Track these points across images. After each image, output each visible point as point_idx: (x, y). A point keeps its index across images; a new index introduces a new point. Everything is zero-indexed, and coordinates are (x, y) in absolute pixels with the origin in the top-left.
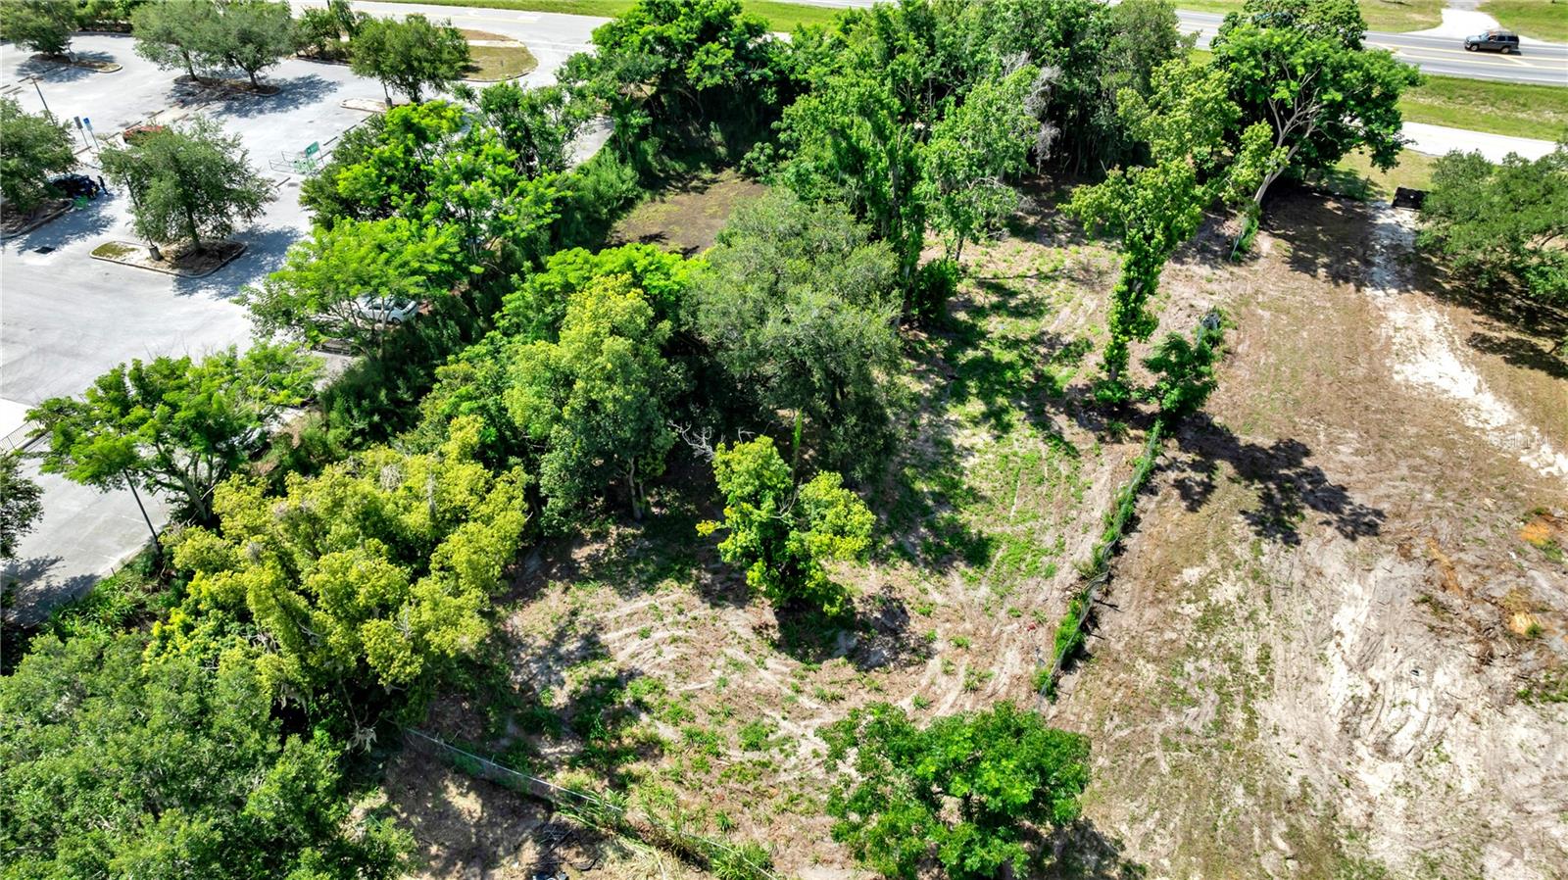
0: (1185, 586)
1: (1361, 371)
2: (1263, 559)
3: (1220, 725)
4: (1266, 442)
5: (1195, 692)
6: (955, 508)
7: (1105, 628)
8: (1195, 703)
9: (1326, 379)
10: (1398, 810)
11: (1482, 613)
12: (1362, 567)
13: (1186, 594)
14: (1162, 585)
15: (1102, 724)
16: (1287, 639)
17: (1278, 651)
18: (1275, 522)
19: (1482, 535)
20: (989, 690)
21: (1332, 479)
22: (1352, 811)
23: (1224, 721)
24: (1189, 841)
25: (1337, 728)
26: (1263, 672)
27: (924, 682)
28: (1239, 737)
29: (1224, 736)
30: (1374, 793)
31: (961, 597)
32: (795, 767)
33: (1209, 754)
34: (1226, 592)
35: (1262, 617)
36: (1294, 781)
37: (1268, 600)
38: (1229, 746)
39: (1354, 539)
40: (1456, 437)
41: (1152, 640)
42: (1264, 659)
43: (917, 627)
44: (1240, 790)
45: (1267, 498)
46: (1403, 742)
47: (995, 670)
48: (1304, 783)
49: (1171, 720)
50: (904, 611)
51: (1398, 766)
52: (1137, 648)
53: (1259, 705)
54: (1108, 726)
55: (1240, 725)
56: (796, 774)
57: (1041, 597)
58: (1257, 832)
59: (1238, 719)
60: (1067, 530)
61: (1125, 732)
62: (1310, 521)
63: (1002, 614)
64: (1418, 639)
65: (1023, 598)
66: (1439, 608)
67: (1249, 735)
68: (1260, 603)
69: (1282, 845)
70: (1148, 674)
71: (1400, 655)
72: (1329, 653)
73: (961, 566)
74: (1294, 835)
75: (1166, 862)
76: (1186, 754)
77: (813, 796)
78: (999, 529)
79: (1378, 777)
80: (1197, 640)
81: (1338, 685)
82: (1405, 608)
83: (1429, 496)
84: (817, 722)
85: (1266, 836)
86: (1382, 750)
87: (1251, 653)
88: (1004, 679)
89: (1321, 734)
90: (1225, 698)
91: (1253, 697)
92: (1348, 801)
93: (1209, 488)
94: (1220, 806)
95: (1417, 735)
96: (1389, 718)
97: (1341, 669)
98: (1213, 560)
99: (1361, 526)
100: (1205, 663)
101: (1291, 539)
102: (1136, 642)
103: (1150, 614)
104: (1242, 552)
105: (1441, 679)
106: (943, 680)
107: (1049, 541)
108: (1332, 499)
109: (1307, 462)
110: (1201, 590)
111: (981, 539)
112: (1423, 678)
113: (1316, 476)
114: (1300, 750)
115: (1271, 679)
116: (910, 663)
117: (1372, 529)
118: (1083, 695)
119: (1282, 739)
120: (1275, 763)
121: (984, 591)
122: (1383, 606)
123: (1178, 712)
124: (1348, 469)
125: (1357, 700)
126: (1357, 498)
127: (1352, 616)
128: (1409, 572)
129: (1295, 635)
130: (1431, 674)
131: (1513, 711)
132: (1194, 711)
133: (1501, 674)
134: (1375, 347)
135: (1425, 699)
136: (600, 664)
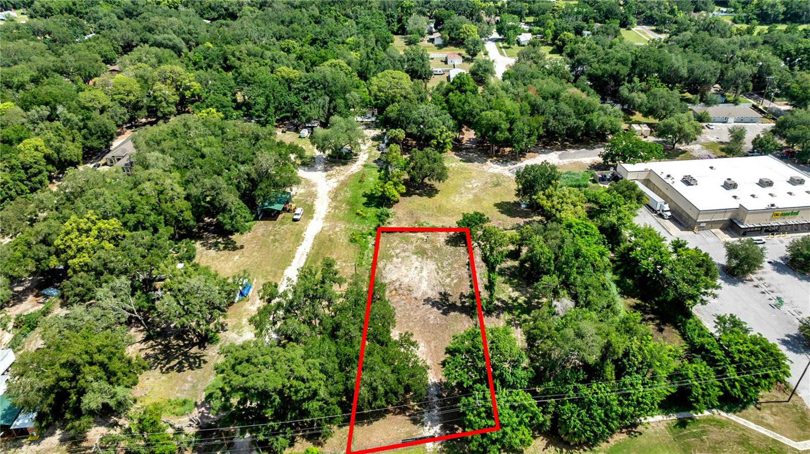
1: (433, 344)
2: (444, 289)
4: (452, 314)
7: (466, 270)
8: (447, 264)
9: (441, 338)
10: (413, 261)
11: (401, 292)
12: (424, 293)
13: (455, 278)
14: (460, 279)
15: (460, 258)
17: (436, 275)
18: (444, 296)
19: (401, 307)
21: (435, 309)
22: (420, 259)
23: (442, 263)
24: (441, 250)
34: (448, 280)
42: (438, 273)
45: (448, 300)
46: (413, 269)
52: (459, 268)
59: (439, 265)
62: (437, 298)
66: (410, 291)
67: (437, 263)
68: (442, 281)
70: (456, 266)
72: (428, 277)
75: (444, 247)
76: (446, 258)
80: (450, 273)
81: (425, 273)
82: (415, 288)
83: (412, 313)
85: (431, 253)
86: (417, 267)
87: (440, 273)
90: (443, 266)
91: (438, 268)
93: (460, 298)
94: (439, 254)
96: (416, 272)
97: (425, 276)
98: (452, 285)
99: (427, 301)
100: (448, 270)
101: (440, 294)
103: (460, 274)
104: (448, 288)
105: (408, 280)
108: (434, 304)
109: (441, 311)
110: (453, 279)
113: (439, 309)
114: (429, 263)
115: (436, 271)
117: (425, 300)
118: (465, 260)
119: (432, 264)
122: (419, 288)
123: (449, 263)
124: (431, 313)
125: (422, 272)
126: (429, 306)
127: (424, 284)
128: (415, 295)
133: (398, 284)
134: (430, 354)
135: (410, 276)
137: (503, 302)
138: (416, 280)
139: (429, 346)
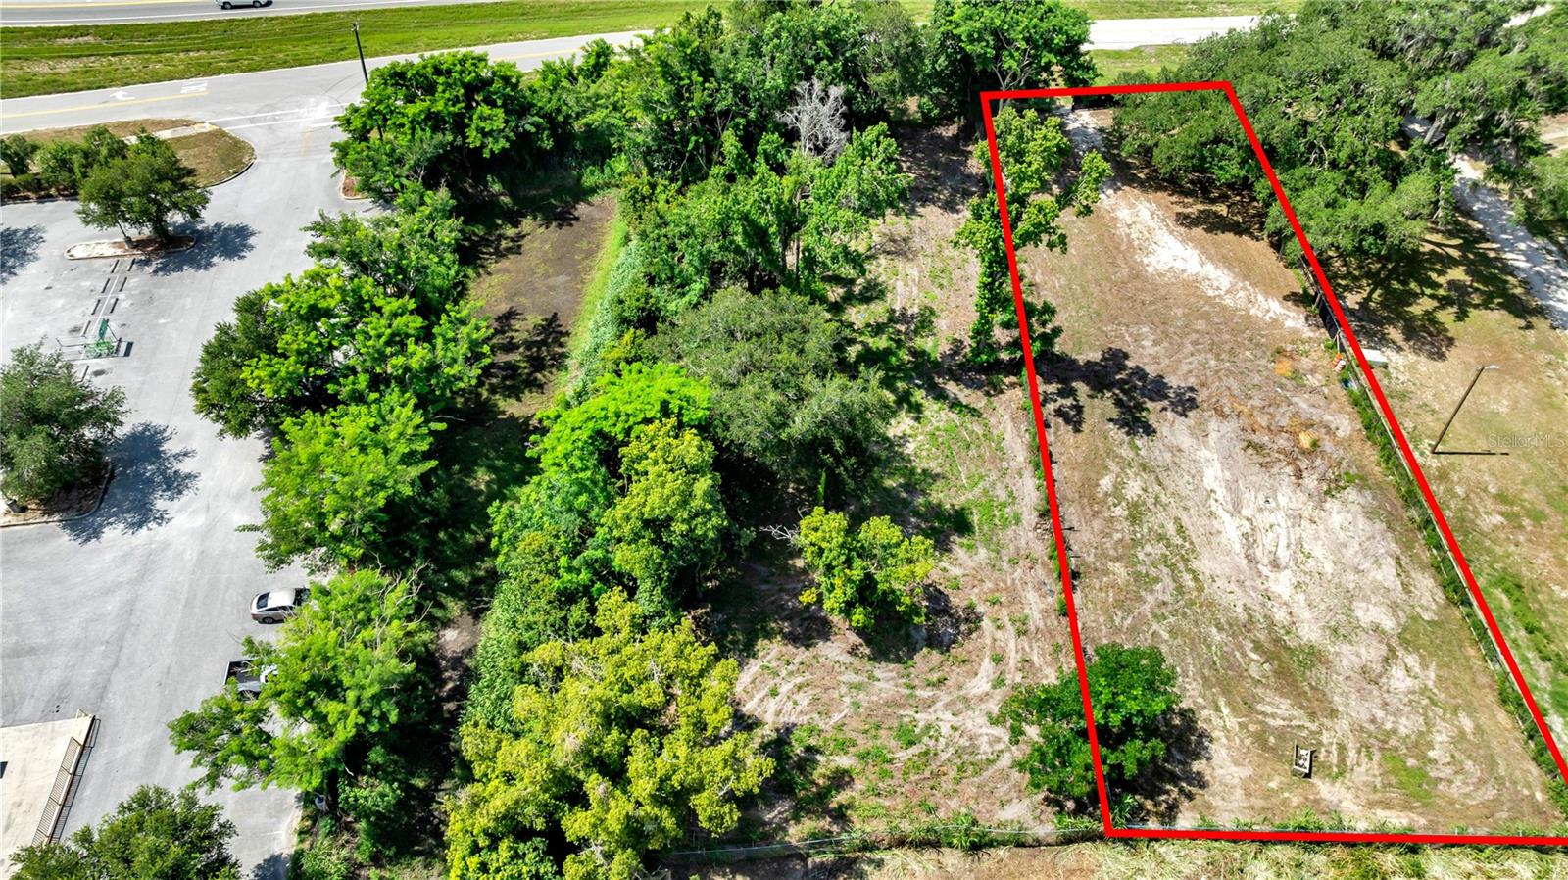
0: (1107, 494)
1: (1125, 272)
2: (1142, 452)
3: (1180, 589)
4: (1096, 356)
5: (1153, 572)
6: (924, 492)
7: (1075, 548)
8: (1157, 580)
9: (1106, 286)
10: (1303, 603)
11: (1282, 442)
12: (1201, 433)
13: (1111, 500)
14: (1092, 498)
15: (1113, 621)
16: (1185, 508)
17: (1185, 521)
18: (1133, 422)
19: (1256, 382)
20: (1033, 629)
21: (1152, 371)
22: (1280, 615)
23: (1181, 586)
24: (1206, 679)
25: (1245, 561)
26: (1184, 539)
27: (988, 641)
28: (1195, 593)
29: (1186, 597)
30: (1285, 597)
31: (972, 565)
32: (947, 745)
33: (1185, 613)
34: (1133, 488)
35: (1164, 498)
36: (1239, 610)
37: (1160, 484)
38: (1192, 603)
39: (1186, 416)
40: (1207, 308)
41: (1109, 545)
42: (1181, 530)
43: (957, 600)
44: (1214, 631)
45: (1119, 403)
46: (1284, 555)
47: (1027, 611)
48: (1246, 608)
49: (1150, 598)
50: (941, 593)
51: (1288, 572)
52: (1103, 555)
53: (1195, 565)
54: (1117, 621)
55: (1191, 584)
56: (951, 750)
57: (1023, 542)
58: (1238, 654)
59: (1187, 580)
60: (1008, 480)
61: (1129, 621)
63: (1005, 566)
64: (1258, 477)
65: (1012, 547)
66: (1259, 448)
67: (1200, 590)
68: (1157, 488)
69: (1255, 656)
70: (1119, 570)
71: (1253, 492)
72: (1214, 508)
73: (955, 538)
74: (1258, 646)
75: (1200, 700)
76: (1172, 620)
77: (971, 759)
78: (963, 498)
79: (1281, 584)
80: (1134, 532)
81: (1231, 530)
82: (1241, 457)
83: (1213, 362)
84: (939, 704)
85: (1244, 654)
86: (1275, 565)
87: (1171, 529)
88: (1037, 616)
89: (1239, 571)
90: (1173, 567)
91: (1188, 560)
92: (1275, 610)
93: (1079, 409)
94: (1209, 646)
95: (1288, 546)
96: (1268, 540)
97: (1226, 517)
98: (1113, 466)
99: (1185, 404)
100: (1148, 548)
101: (1149, 431)
102: (1099, 551)
103: (1097, 524)
104: (1125, 452)
105: (1283, 500)
106: (999, 634)
107: (1003, 495)
108: (1158, 389)
109: (1130, 363)
110: (1117, 493)
111: (956, 511)
112: (1273, 504)
113: (1139, 373)
114: (1233, 587)
115: (1191, 543)
116: (971, 632)
117: (1192, 404)
118: (1090, 605)
119: (1219, 583)
120: (1223, 602)
121: (983, 552)
122: (1227, 459)
123: (1152, 591)
124: (1156, 359)
125: (1245, 536)
126: (1173, 381)
127: (1213, 476)
128: (1230, 427)
129: (1190, 503)
130: (1275, 499)
131: (1327, 505)
132: (1159, 587)
133: (1311, 482)
134: (1123, 247)
135: (1279, 518)
136: (758, 732)
137: (940, 395)
138: (1251, 503)
139: (1132, 268)
